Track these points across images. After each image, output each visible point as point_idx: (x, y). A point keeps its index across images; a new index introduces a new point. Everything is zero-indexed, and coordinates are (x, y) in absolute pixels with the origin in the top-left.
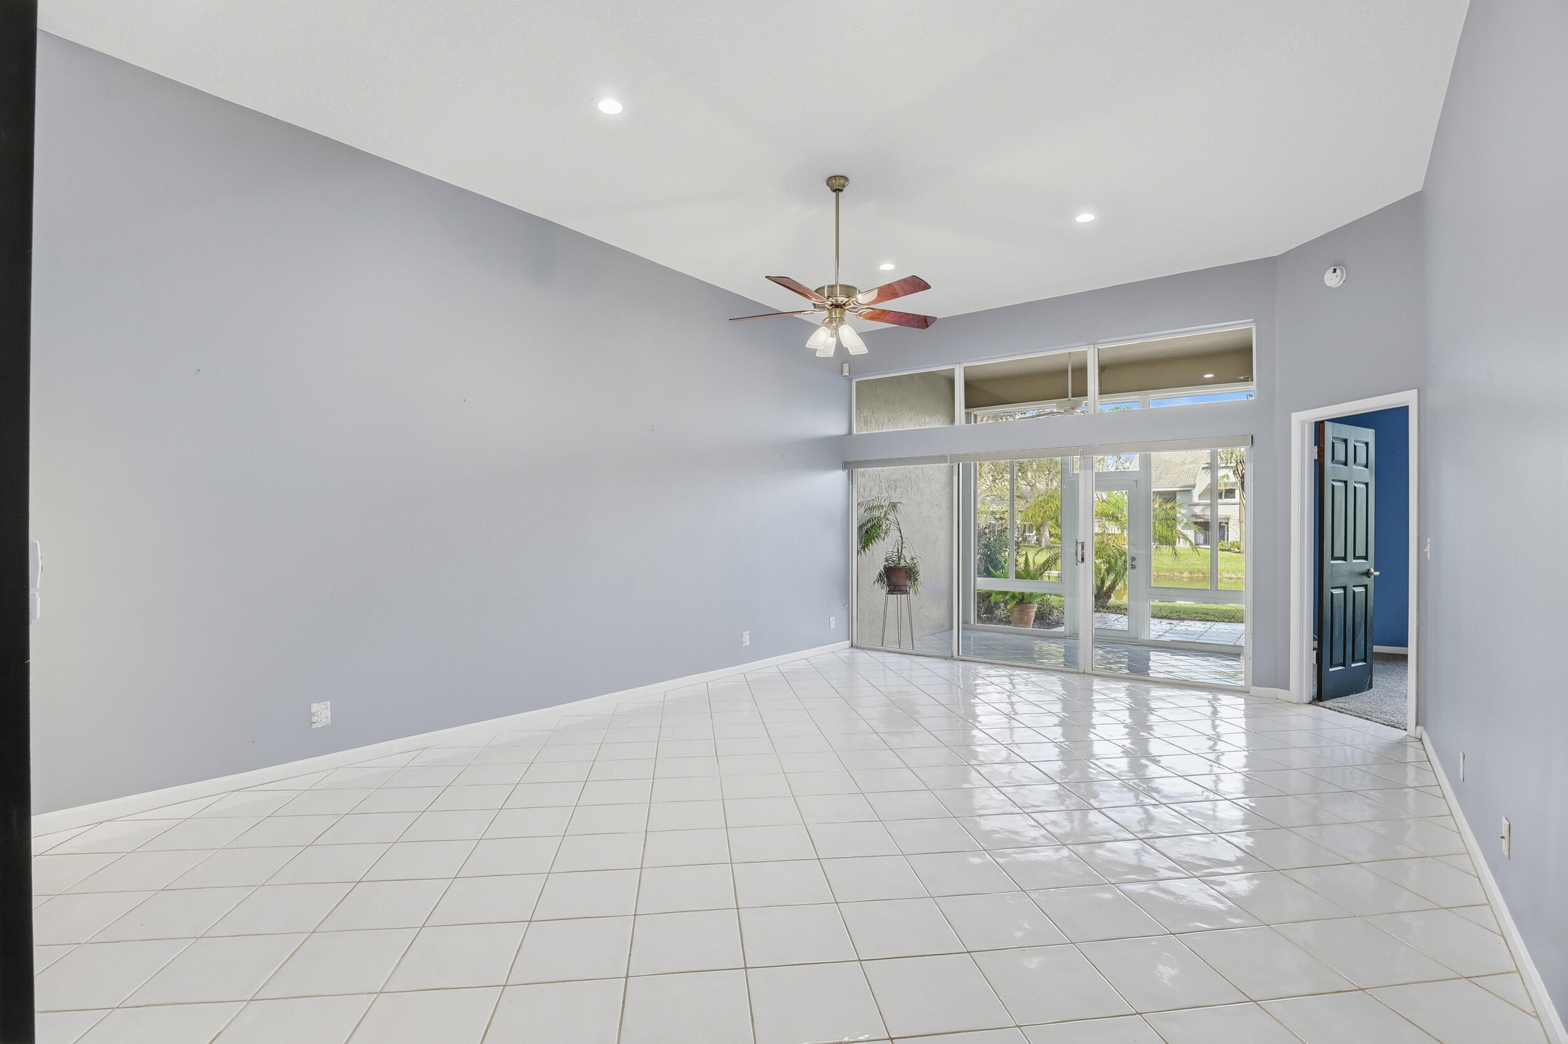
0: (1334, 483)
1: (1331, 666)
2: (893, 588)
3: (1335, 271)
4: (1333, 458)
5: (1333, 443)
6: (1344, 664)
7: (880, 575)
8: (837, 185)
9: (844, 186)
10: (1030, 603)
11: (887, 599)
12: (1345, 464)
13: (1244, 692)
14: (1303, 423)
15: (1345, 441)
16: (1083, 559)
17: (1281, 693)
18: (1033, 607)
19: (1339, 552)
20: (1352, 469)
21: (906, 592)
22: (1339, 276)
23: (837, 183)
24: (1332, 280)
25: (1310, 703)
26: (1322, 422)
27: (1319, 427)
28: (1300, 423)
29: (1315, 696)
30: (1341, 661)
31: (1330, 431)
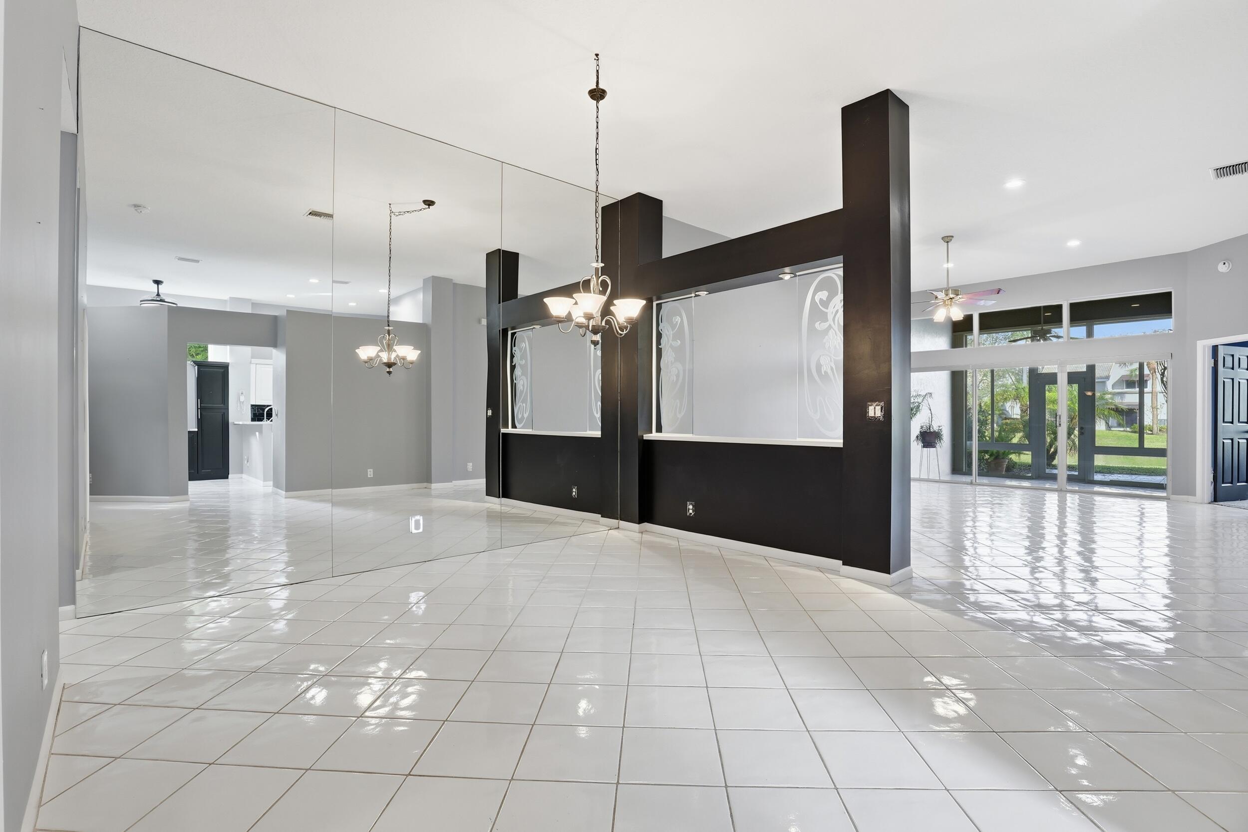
0: (1225, 380)
1: (1223, 483)
2: (926, 444)
3: (1224, 264)
4: (1224, 366)
5: (1224, 357)
6: (1232, 483)
7: (917, 437)
8: (947, 239)
9: (951, 240)
10: (1003, 458)
11: (922, 452)
12: (1233, 368)
13: (1167, 499)
14: (1204, 346)
15: (1233, 356)
16: (1060, 425)
17: (1190, 498)
18: (1005, 462)
19: (1228, 418)
20: (1237, 371)
21: (935, 447)
22: (1227, 266)
23: (946, 239)
24: (1222, 268)
25: (1209, 503)
26: (1217, 346)
27: (1215, 349)
28: (1203, 348)
29: (1213, 500)
30: (1230, 481)
31: (1221, 352)
